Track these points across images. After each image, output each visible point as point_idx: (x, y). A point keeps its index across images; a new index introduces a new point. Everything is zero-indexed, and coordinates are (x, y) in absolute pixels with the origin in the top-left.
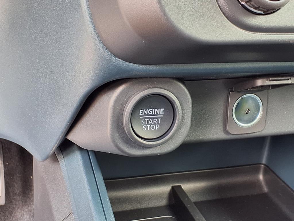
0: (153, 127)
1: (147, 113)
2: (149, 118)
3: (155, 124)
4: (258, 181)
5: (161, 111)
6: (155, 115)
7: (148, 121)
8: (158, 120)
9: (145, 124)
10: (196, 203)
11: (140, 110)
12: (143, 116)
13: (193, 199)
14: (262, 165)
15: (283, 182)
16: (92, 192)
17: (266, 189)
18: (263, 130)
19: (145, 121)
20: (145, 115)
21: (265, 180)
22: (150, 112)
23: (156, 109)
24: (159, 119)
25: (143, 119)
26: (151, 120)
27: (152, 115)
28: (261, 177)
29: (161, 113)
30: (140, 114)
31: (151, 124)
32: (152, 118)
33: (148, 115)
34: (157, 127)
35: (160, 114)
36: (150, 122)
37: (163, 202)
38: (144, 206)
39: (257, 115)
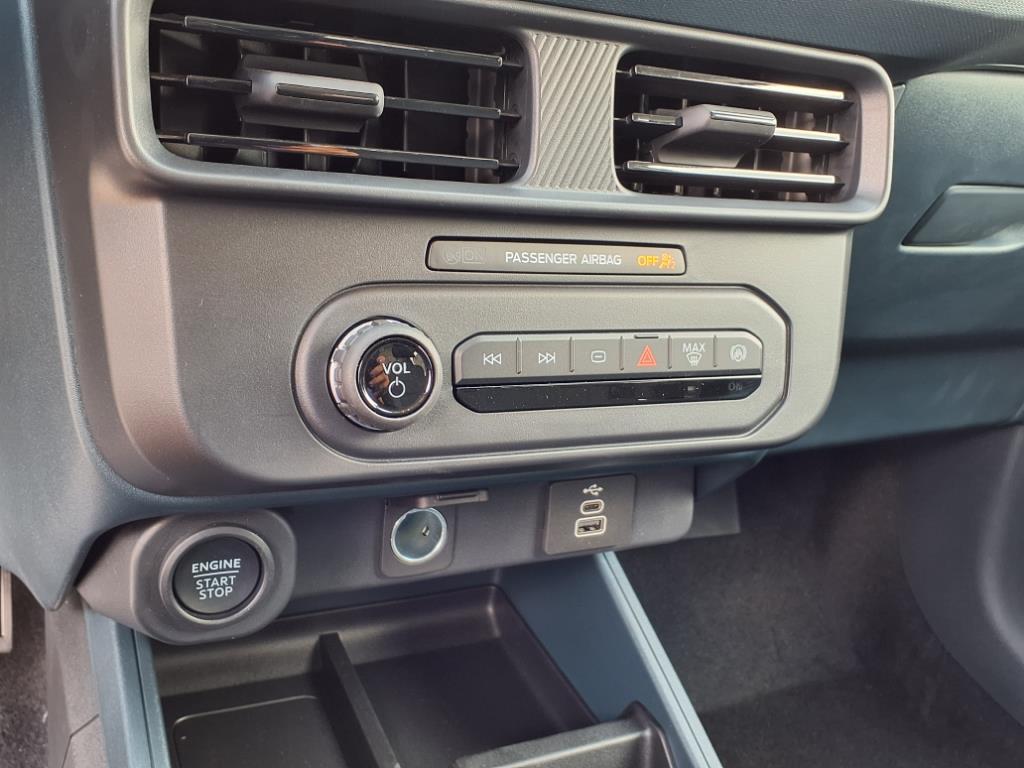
0: (219, 592)
1: (207, 569)
2: (212, 577)
3: (224, 587)
4: (486, 615)
5: (235, 563)
6: (223, 570)
7: (210, 582)
8: (229, 580)
9: (205, 588)
10: (361, 669)
11: (194, 565)
12: (200, 573)
13: (356, 658)
14: (493, 588)
15: (523, 620)
16: (127, 684)
17: (497, 632)
18: (450, 565)
19: (204, 583)
20: (204, 571)
21: (497, 614)
22: (214, 565)
23: (225, 561)
24: (232, 577)
25: (200, 578)
26: (215, 579)
27: (219, 570)
28: (490, 610)
29: (235, 566)
30: (194, 571)
31: (215, 587)
32: (218, 577)
33: (210, 571)
34: (227, 592)
35: (233, 569)
36: (213, 584)
37: (300, 668)
39: (438, 540)
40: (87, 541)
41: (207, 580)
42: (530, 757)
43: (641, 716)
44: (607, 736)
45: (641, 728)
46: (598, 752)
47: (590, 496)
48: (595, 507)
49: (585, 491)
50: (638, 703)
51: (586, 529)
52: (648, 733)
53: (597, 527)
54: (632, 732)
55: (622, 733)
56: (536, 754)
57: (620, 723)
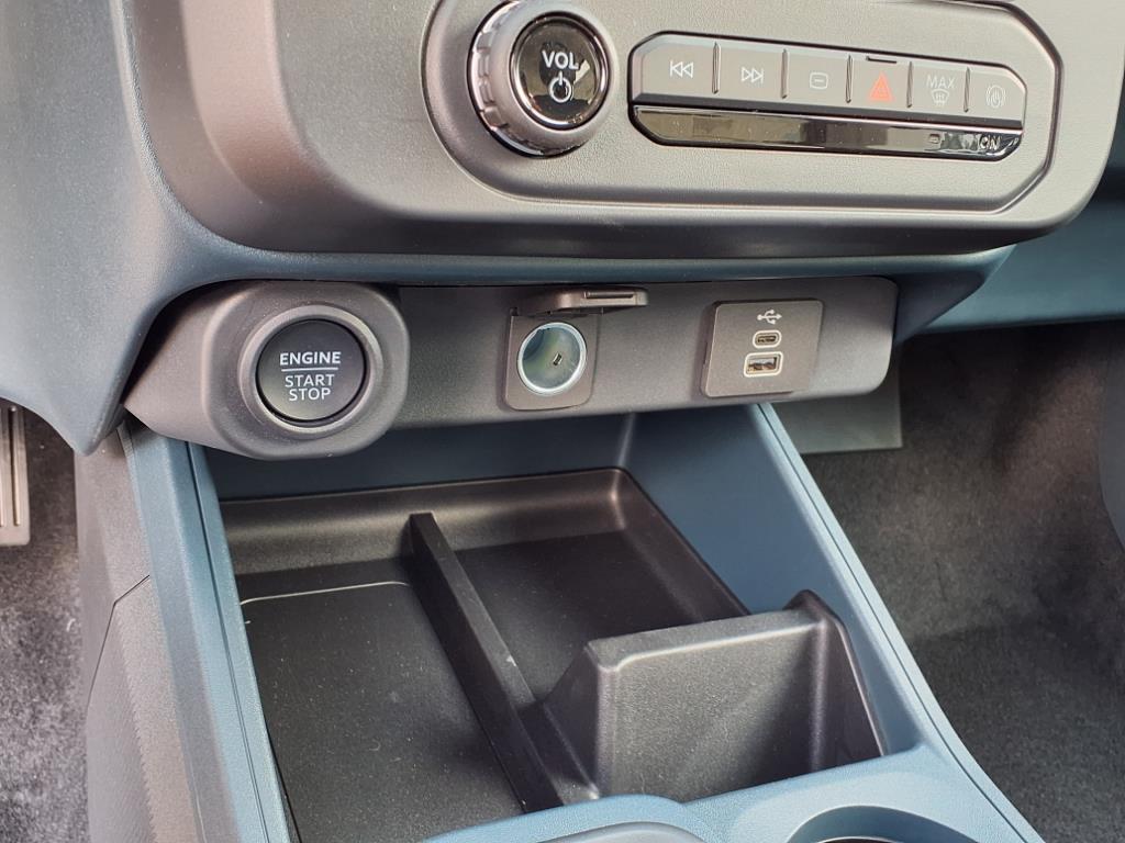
0: (314, 394)
1: (298, 362)
2: (306, 373)
3: (320, 387)
4: (608, 505)
5: (334, 357)
6: (318, 365)
7: (303, 380)
8: (327, 378)
9: (295, 386)
10: (460, 554)
11: (282, 355)
12: (289, 367)
13: (455, 544)
14: (618, 471)
15: (656, 507)
17: (621, 523)
18: (586, 402)
19: (295, 380)
20: (295, 365)
21: (622, 503)
22: (305, 358)
23: (322, 354)
24: (330, 376)
25: (289, 374)
26: (309, 377)
27: (313, 365)
28: (614, 496)
29: (334, 362)
30: (282, 363)
31: (309, 387)
32: (313, 375)
33: (302, 365)
34: (323, 394)
35: (331, 365)
36: (306, 382)
37: (388, 551)
38: (341, 558)
39: (574, 368)
40: (151, 310)
41: (299, 377)
42: (678, 645)
43: (812, 605)
44: (770, 627)
45: (814, 619)
46: (761, 643)
47: (765, 324)
48: (771, 339)
49: (760, 317)
50: (810, 592)
51: (756, 367)
52: (822, 626)
53: (771, 366)
54: (801, 624)
55: (792, 625)
56: (686, 641)
57: (786, 613)
